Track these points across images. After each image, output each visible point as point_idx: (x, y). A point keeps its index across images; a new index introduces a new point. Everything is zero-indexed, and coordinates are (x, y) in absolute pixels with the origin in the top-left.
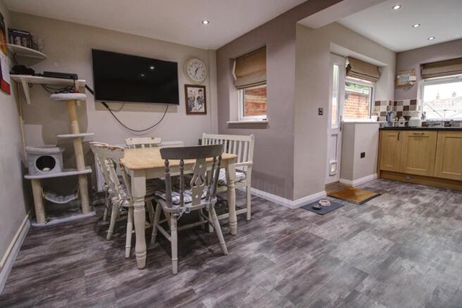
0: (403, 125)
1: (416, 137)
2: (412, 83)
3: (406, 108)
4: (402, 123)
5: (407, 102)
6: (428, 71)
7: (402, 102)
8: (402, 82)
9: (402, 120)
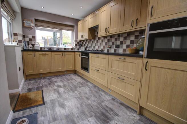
0: (31, 49)
1: (43, 55)
2: (32, 27)
3: (30, 40)
4: (31, 48)
5: (30, 37)
6: (38, 23)
7: (28, 36)
8: (26, 25)
9: (30, 46)
